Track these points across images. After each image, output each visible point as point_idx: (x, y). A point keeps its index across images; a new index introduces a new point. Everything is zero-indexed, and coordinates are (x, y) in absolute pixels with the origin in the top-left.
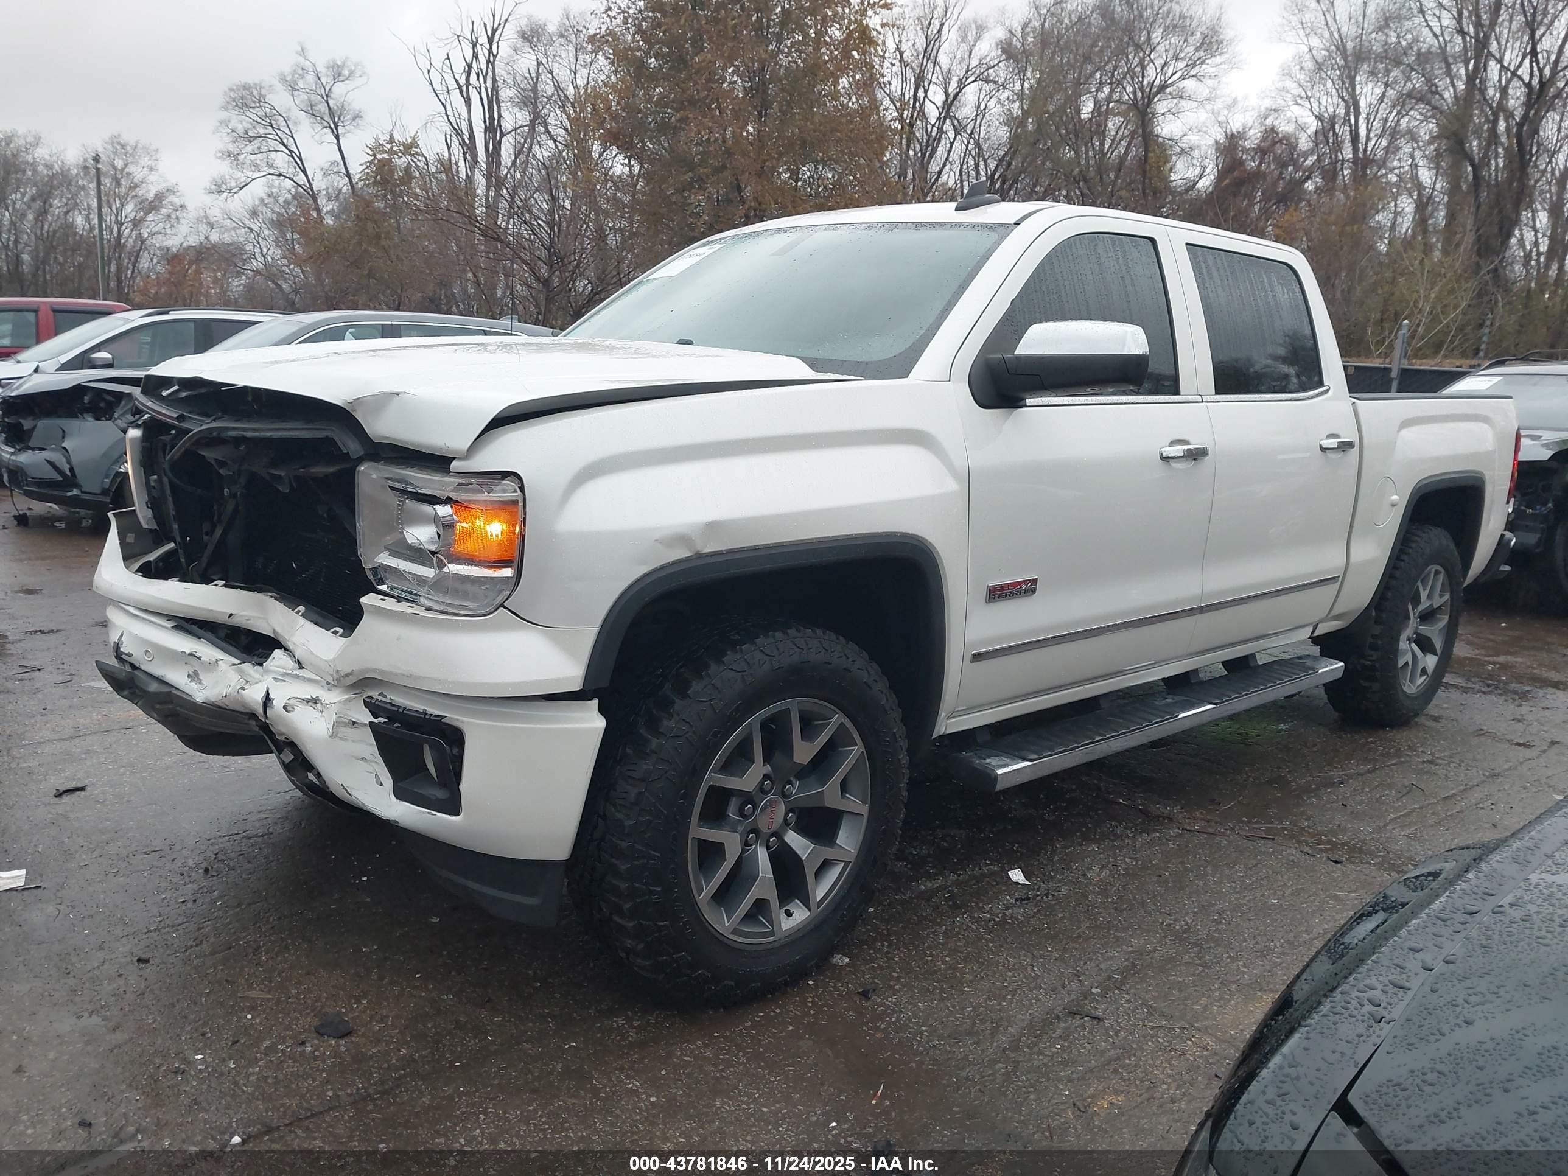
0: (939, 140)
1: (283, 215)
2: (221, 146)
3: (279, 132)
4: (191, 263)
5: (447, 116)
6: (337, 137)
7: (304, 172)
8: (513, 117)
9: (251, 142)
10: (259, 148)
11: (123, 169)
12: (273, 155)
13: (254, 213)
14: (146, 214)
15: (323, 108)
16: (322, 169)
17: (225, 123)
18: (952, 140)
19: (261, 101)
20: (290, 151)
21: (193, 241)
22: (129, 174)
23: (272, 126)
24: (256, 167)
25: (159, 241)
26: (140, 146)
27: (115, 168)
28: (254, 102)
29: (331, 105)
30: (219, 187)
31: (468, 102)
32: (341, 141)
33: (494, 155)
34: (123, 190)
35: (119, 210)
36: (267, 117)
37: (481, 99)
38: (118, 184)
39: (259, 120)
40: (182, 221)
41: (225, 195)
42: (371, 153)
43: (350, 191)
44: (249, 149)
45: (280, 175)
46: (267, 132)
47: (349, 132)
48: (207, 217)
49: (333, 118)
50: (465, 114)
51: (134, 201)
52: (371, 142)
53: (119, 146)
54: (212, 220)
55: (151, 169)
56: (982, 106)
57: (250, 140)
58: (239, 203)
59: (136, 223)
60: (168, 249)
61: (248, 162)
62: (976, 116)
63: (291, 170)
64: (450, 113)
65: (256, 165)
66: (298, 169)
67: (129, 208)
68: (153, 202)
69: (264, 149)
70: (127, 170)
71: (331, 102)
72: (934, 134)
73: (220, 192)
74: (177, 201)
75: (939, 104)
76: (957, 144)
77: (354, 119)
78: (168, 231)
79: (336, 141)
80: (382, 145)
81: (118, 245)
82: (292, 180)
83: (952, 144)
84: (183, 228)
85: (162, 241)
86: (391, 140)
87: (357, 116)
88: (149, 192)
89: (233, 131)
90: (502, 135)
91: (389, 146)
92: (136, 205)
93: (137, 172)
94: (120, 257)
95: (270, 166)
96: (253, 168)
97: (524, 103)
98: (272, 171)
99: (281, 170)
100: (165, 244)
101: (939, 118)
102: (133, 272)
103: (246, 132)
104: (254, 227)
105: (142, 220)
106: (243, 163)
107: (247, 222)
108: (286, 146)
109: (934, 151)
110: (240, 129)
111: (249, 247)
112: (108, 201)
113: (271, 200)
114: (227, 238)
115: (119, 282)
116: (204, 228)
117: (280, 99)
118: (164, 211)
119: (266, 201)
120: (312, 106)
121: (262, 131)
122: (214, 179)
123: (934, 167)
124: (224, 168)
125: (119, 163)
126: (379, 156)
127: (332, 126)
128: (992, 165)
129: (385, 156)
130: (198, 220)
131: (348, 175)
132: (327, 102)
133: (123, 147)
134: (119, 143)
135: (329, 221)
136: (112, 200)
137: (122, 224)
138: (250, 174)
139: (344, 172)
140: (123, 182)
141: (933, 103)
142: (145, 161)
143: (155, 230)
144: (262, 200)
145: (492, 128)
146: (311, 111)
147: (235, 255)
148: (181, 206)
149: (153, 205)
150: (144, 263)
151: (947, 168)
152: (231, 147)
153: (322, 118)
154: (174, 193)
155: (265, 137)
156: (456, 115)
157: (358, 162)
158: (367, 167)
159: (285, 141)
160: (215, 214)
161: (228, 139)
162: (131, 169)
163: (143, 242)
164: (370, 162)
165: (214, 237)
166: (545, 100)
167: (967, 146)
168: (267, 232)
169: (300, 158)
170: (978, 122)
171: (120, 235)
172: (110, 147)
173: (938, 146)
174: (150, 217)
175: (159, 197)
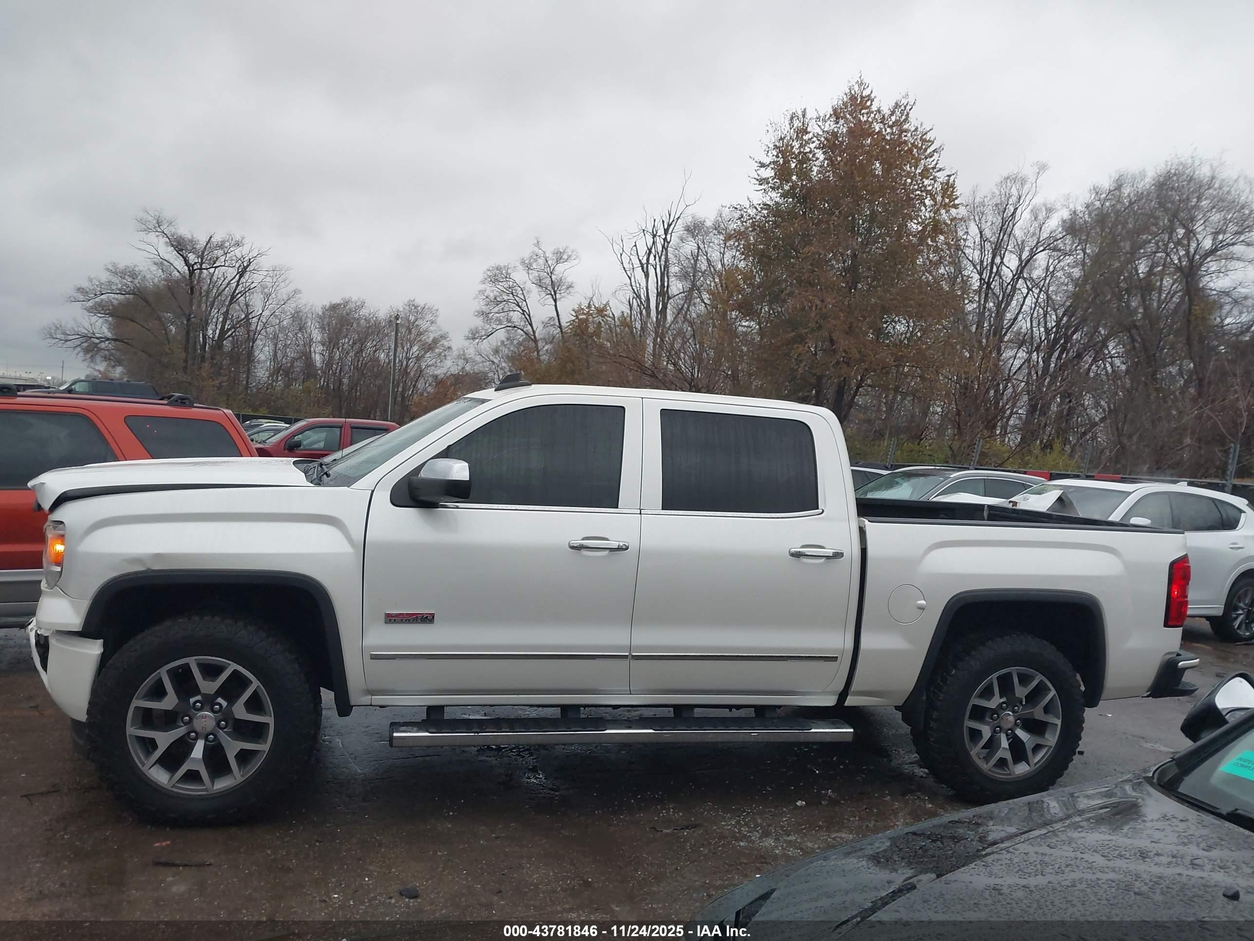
0: (1013, 296)
1: (515, 353)
2: (478, 308)
3: (517, 298)
4: (451, 385)
5: (632, 286)
6: (555, 301)
7: (531, 325)
8: (676, 287)
9: (498, 305)
10: (503, 309)
11: (414, 322)
12: (511, 313)
13: (496, 351)
14: (426, 352)
15: (548, 281)
16: (543, 323)
17: (482, 292)
18: (1025, 295)
19: (507, 277)
20: (523, 310)
21: (455, 370)
22: (417, 326)
23: (512, 294)
24: (500, 321)
25: (431, 371)
26: (427, 307)
27: (409, 321)
28: (503, 278)
29: (553, 279)
30: (474, 335)
31: (647, 276)
32: (558, 304)
33: (662, 313)
34: (412, 336)
35: (409, 350)
36: (510, 288)
37: (656, 273)
38: (410, 332)
39: (505, 290)
40: (448, 358)
41: (477, 340)
42: (574, 314)
43: (561, 338)
44: (496, 309)
45: (515, 327)
46: (509, 298)
47: (563, 297)
48: (464, 355)
49: (553, 288)
50: (644, 284)
51: (419, 344)
52: (576, 307)
53: (413, 306)
54: (468, 356)
55: (432, 323)
56: (1051, 269)
57: (498, 303)
58: (486, 346)
59: (418, 358)
60: (437, 376)
61: (494, 318)
62: (1046, 277)
63: (522, 323)
64: (633, 284)
65: (500, 320)
66: (527, 323)
67: (415, 348)
68: (430, 345)
69: (506, 309)
70: (417, 323)
71: (553, 277)
72: (1008, 291)
73: (474, 339)
74: (446, 344)
75: (1014, 268)
76: (1029, 298)
77: (568, 288)
78: (439, 364)
79: (554, 304)
80: (583, 309)
81: (405, 372)
82: (522, 330)
83: (1025, 298)
84: (448, 363)
85: (434, 371)
86: (589, 306)
87: (570, 287)
88: (430, 338)
89: (487, 297)
90: (669, 298)
91: (587, 310)
92: (419, 347)
93: (423, 325)
94: (405, 381)
95: (509, 320)
96: (497, 323)
97: (685, 277)
98: (509, 324)
99: (516, 324)
100: (436, 372)
101: (1013, 279)
102: (413, 391)
103: (495, 298)
104: (495, 361)
105: (423, 356)
106: (491, 319)
107: (491, 358)
108: (520, 308)
109: (1008, 304)
110: (492, 296)
111: (491, 375)
112: (402, 344)
113: (508, 342)
114: (476, 368)
115: (403, 397)
116: (461, 362)
117: (520, 276)
118: (437, 350)
119: (506, 343)
120: (540, 280)
121: (506, 298)
122: (471, 330)
123: (1009, 316)
124: (478, 322)
125: (412, 318)
126: (581, 317)
127: (553, 293)
128: (1060, 312)
129: (584, 317)
130: (459, 357)
131: (560, 327)
132: (551, 277)
133: (416, 307)
134: (413, 305)
135: (544, 357)
136: (404, 343)
137: (409, 359)
138: (494, 326)
139: (557, 324)
140: (413, 331)
141: (1008, 268)
142: (429, 317)
143: (430, 363)
144: (503, 342)
145: (663, 293)
146: (540, 283)
147: (480, 380)
148: (449, 348)
149: (430, 347)
150: (421, 385)
151: (1021, 316)
152: (484, 308)
153: (546, 288)
154: (445, 338)
155: (507, 301)
156: (638, 286)
157: (567, 318)
158: (571, 324)
159: (520, 304)
160: (471, 352)
161: (483, 303)
162: (419, 322)
163: (421, 372)
164: (573, 321)
165: (468, 368)
166: (700, 274)
167: (1037, 299)
168: (504, 364)
169: (529, 315)
170: (1047, 281)
171: (407, 366)
172: (407, 308)
173: (1012, 300)
174: (428, 355)
175: (435, 341)
